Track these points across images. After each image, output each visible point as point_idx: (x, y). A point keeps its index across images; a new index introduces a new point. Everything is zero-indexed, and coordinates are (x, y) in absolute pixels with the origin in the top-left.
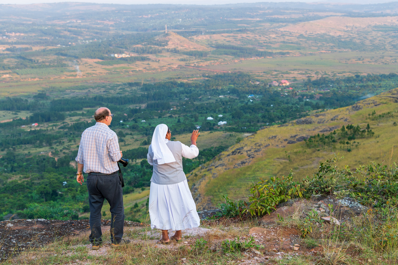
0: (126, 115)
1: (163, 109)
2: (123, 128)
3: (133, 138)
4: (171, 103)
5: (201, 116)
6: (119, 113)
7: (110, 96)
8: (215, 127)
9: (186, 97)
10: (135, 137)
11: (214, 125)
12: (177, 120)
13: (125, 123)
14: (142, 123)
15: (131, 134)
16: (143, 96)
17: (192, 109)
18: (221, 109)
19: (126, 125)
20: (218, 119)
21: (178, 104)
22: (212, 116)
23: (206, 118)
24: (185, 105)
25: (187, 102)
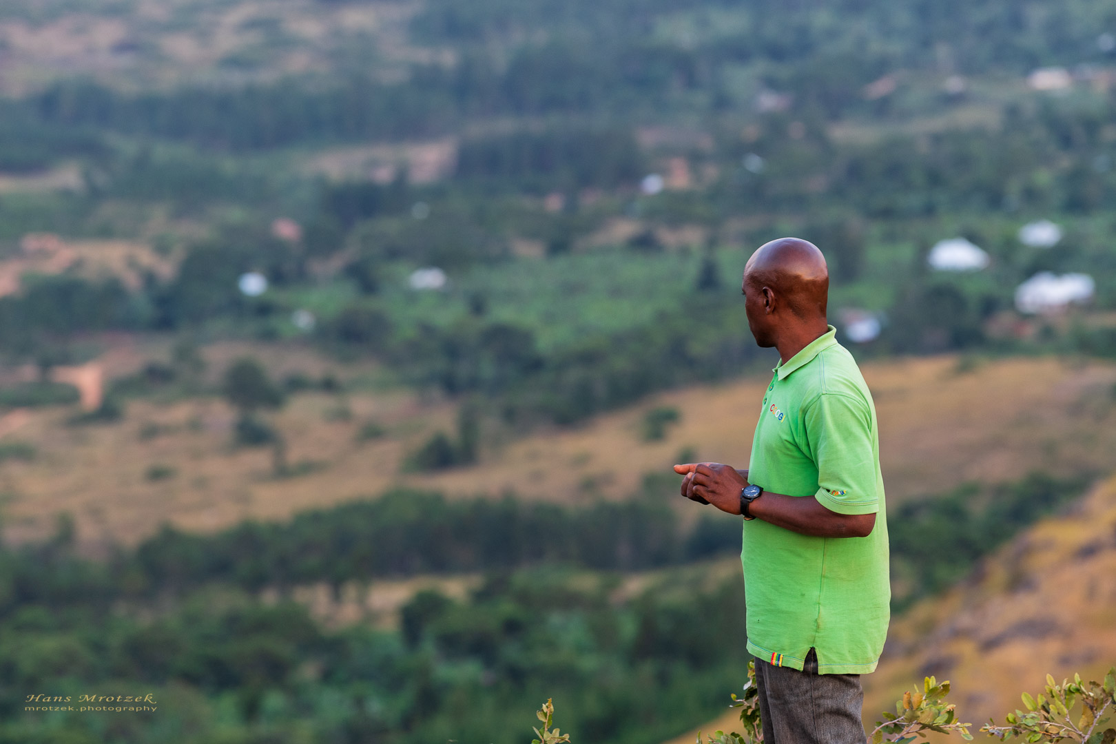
0: (286, 230)
1: (586, 180)
2: (269, 337)
3: (343, 416)
4: (648, 138)
5: (890, 238)
6: (235, 214)
7: (167, 81)
8: (999, 325)
9: (771, 84)
10: (363, 405)
11: (990, 306)
12: (692, 270)
13: (282, 297)
14: (413, 296)
15: (329, 386)
16: (426, 79)
17: (816, 184)
18: (1043, 177)
19: (288, 311)
20: (1023, 259)
21: (706, 143)
22: (973, 238)
23: (925, 249)
24: (758, 148)
25: (774, 125)
